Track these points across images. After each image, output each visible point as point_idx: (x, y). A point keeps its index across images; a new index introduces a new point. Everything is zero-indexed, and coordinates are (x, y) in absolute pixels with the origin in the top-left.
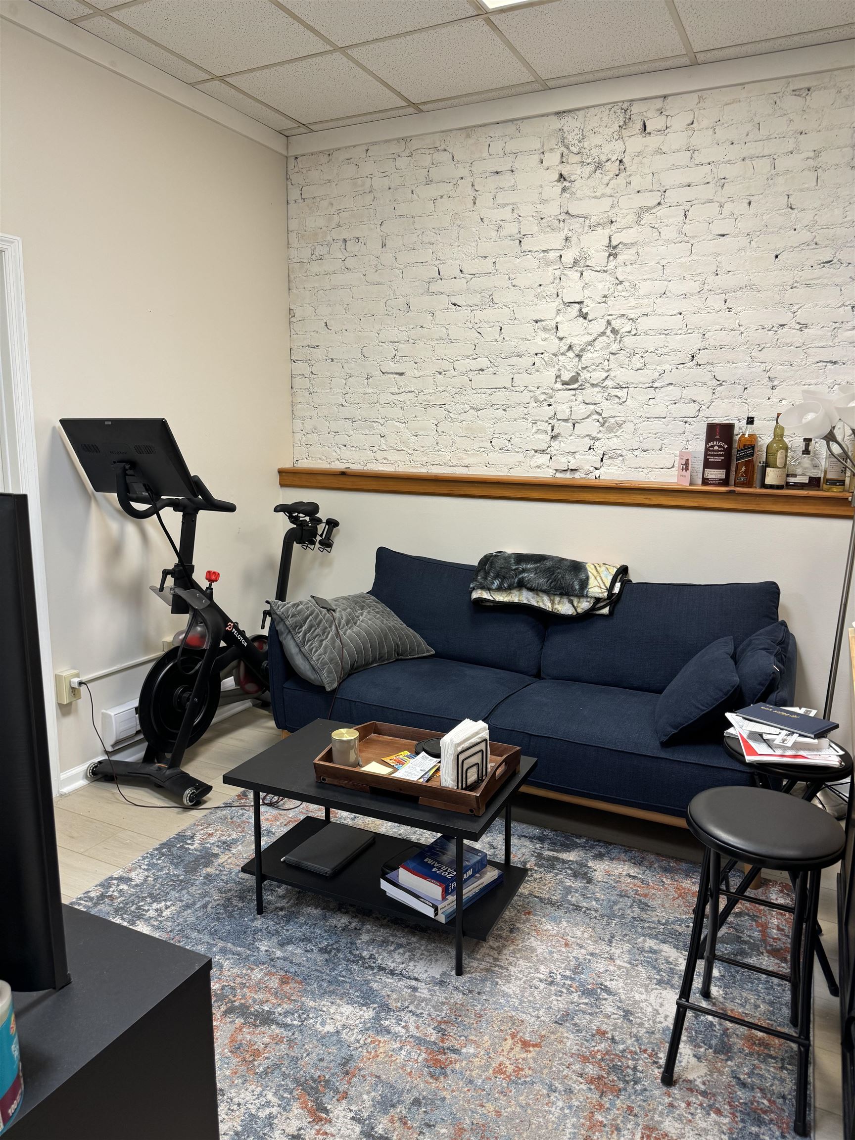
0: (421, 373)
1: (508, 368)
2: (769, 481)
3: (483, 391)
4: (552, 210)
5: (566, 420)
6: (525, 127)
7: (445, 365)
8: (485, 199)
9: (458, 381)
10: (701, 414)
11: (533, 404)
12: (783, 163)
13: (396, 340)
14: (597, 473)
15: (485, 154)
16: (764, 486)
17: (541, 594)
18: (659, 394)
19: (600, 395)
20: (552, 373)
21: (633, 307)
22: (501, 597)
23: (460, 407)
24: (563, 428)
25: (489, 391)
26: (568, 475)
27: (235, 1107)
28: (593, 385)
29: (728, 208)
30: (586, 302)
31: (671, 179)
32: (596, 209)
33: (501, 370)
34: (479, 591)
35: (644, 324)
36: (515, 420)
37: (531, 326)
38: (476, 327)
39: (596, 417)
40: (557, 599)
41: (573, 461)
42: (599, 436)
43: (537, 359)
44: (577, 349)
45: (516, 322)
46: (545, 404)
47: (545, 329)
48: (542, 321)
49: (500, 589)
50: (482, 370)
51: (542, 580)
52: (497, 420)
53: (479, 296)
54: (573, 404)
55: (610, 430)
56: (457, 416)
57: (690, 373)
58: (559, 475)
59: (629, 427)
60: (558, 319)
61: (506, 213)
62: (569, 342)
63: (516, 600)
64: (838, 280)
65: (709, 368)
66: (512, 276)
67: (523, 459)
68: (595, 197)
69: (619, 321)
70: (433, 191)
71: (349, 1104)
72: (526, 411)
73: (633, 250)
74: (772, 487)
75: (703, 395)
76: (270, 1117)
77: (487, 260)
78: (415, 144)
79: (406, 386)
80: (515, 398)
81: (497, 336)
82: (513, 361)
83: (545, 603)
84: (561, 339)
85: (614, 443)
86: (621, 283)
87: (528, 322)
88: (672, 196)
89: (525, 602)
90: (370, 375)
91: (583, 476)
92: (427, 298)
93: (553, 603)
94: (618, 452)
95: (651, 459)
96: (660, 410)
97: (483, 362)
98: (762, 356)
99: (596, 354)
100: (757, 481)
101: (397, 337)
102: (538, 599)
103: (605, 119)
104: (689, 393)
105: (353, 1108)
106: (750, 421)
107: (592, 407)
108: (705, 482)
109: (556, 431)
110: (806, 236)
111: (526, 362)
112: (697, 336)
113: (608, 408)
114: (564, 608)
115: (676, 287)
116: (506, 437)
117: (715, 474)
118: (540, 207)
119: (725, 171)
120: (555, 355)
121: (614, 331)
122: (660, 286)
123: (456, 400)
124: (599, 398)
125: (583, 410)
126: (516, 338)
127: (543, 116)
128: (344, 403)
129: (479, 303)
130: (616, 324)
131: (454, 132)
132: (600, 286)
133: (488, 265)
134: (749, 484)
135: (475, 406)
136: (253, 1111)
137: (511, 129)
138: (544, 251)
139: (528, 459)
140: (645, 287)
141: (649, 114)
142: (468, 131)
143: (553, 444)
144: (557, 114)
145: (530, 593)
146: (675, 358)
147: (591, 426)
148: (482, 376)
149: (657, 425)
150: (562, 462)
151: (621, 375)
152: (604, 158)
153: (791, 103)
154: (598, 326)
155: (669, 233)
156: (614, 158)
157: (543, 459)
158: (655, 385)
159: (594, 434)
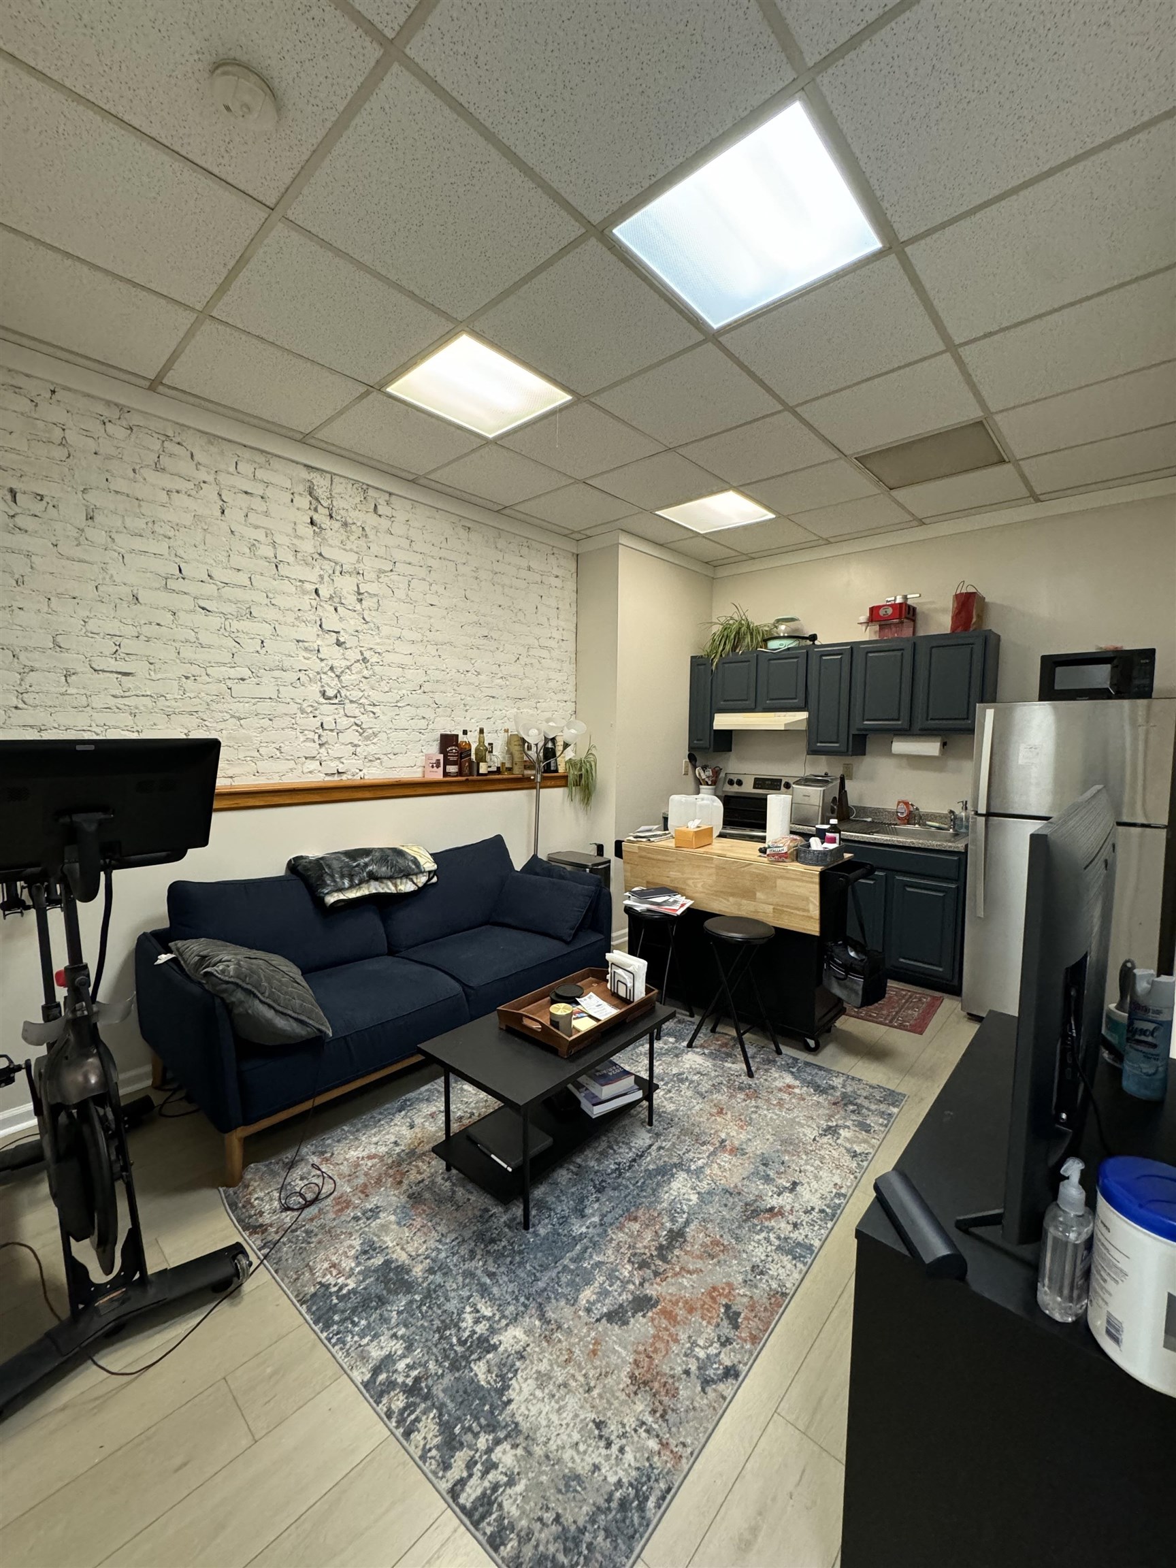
0: (159, 676)
1: (273, 680)
2: (481, 771)
3: (246, 700)
4: (308, 547)
5: (332, 730)
6: (275, 463)
7: (194, 670)
8: (235, 515)
9: (214, 688)
10: (430, 727)
11: (299, 714)
12: (461, 569)
13: (118, 633)
14: (361, 774)
15: (232, 469)
16: (479, 774)
17: (385, 881)
18: (402, 712)
19: (357, 710)
20: (316, 688)
21: (378, 644)
22: (352, 894)
23: (218, 716)
24: (327, 736)
25: (253, 701)
26: (336, 778)
27: (770, 1259)
28: (351, 702)
29: (434, 587)
30: (342, 633)
31: (399, 555)
32: (348, 560)
33: (264, 680)
34: (336, 894)
35: (388, 658)
36: (283, 729)
37: (293, 645)
38: (232, 635)
39: (355, 727)
40: (398, 881)
41: (341, 765)
42: (360, 743)
43: (301, 675)
44: (338, 671)
45: (278, 638)
46: (311, 715)
47: (306, 649)
48: (303, 641)
49: (352, 887)
50: (243, 680)
51: (384, 869)
52: (264, 729)
53: (234, 606)
54: (336, 717)
55: (367, 738)
56: (215, 725)
57: (418, 698)
58: (328, 778)
59: (383, 736)
60: (319, 642)
61: (260, 534)
62: (330, 663)
63: (367, 893)
64: (492, 649)
65: (431, 695)
66: (270, 595)
67: (295, 766)
68: (345, 550)
69: (368, 652)
70: (165, 481)
71: (767, 1195)
72: (293, 721)
73: (375, 600)
74: (483, 775)
75: (429, 713)
76: (779, 1238)
77: (241, 573)
78: (136, 419)
79: (137, 688)
80: (281, 709)
81: (259, 649)
82: (277, 673)
83: (389, 888)
84: (322, 660)
85: (372, 749)
86: (367, 623)
87: (291, 641)
88: (400, 567)
89: (374, 891)
90: (72, 671)
91: (350, 777)
92: (163, 594)
93: (396, 886)
94: (377, 756)
95: (401, 760)
96: (404, 724)
97: (245, 673)
98: (459, 690)
99: (353, 677)
100: (475, 773)
101: (120, 631)
102: (383, 885)
103: (349, 490)
104: (421, 712)
105: (770, 1194)
106: (465, 732)
107: (352, 720)
108: (445, 774)
109: (324, 739)
110: (475, 618)
111: (291, 676)
112: (421, 671)
113: (365, 719)
114: (407, 887)
115: (406, 634)
116: (274, 745)
117: (452, 769)
118: (295, 541)
119: (431, 562)
120: (318, 673)
121: (365, 660)
122: (397, 632)
123: (212, 708)
124: (357, 713)
125: (344, 722)
126: (281, 653)
127: (293, 461)
128: (21, 705)
129: (235, 613)
130: (367, 654)
131: (192, 431)
132: (352, 622)
133: (243, 579)
134: (471, 774)
135: (237, 715)
136: (774, 1248)
137: (261, 459)
138: (300, 581)
139: (299, 766)
140: (385, 630)
141: (380, 501)
142: (212, 438)
143: (321, 751)
144: (306, 466)
145: (377, 883)
146: (410, 686)
147: (352, 736)
148: (243, 685)
149: (402, 734)
150: (333, 766)
151: (375, 696)
152: (350, 521)
153: (463, 534)
154: (353, 655)
155: (400, 594)
156: (359, 524)
157: (314, 765)
158: (399, 704)
159: (356, 742)
